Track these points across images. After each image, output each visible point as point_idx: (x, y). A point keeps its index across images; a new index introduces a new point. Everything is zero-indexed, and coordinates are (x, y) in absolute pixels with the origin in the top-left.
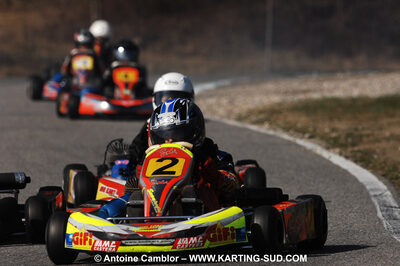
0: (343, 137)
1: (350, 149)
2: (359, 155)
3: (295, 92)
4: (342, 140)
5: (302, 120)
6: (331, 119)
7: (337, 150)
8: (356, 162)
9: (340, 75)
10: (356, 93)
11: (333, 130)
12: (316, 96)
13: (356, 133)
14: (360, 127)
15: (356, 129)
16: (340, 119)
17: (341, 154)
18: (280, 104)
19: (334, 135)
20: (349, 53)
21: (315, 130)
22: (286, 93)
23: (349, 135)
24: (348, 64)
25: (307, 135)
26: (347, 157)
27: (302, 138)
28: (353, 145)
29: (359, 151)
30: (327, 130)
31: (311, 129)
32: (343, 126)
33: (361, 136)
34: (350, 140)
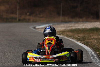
0: (81, 38)
1: (83, 41)
2: (85, 43)
3: (68, 27)
5: (71, 34)
6: (78, 34)
7: (80, 41)
9: (79, 23)
10: (84, 27)
11: (79, 36)
12: (74, 28)
13: (84, 37)
14: (85, 36)
15: (84, 36)
16: (80, 34)
17: (81, 43)
18: (65, 30)
19: (79, 38)
20: (81, 17)
21: (74, 36)
22: (66, 27)
23: (83, 38)
24: (81, 20)
25: (72, 38)
26: (82, 43)
27: (71, 38)
28: (84, 40)
29: (85, 42)
30: (77, 36)
31: (73, 36)
32: (81, 35)
33: (86, 38)
34: (83, 39)
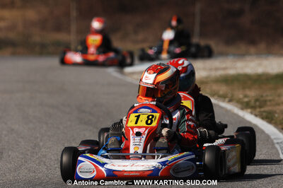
0: (253, 101)
1: (258, 110)
2: (264, 114)
3: (217, 69)
4: (252, 103)
5: (223, 89)
6: (244, 88)
7: (249, 110)
8: (263, 118)
9: (248, 58)
10: (260, 70)
11: (246, 96)
12: (232, 72)
13: (262, 99)
14: (264, 95)
15: (262, 96)
16: (250, 88)
17: (251, 113)
18: (207, 78)
19: (246, 100)
20: (253, 42)
21: (233, 96)
22: (211, 69)
23: (257, 100)
24: (252, 50)
25: (227, 99)
26: (256, 116)
27: (224, 101)
28: (260, 107)
29: (264, 112)
30: (241, 96)
31: (230, 95)
32: (252, 93)
33: (266, 101)
34: (258, 103)
